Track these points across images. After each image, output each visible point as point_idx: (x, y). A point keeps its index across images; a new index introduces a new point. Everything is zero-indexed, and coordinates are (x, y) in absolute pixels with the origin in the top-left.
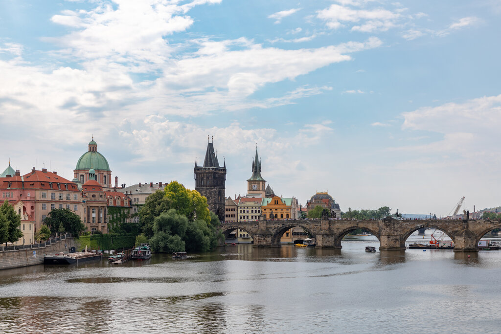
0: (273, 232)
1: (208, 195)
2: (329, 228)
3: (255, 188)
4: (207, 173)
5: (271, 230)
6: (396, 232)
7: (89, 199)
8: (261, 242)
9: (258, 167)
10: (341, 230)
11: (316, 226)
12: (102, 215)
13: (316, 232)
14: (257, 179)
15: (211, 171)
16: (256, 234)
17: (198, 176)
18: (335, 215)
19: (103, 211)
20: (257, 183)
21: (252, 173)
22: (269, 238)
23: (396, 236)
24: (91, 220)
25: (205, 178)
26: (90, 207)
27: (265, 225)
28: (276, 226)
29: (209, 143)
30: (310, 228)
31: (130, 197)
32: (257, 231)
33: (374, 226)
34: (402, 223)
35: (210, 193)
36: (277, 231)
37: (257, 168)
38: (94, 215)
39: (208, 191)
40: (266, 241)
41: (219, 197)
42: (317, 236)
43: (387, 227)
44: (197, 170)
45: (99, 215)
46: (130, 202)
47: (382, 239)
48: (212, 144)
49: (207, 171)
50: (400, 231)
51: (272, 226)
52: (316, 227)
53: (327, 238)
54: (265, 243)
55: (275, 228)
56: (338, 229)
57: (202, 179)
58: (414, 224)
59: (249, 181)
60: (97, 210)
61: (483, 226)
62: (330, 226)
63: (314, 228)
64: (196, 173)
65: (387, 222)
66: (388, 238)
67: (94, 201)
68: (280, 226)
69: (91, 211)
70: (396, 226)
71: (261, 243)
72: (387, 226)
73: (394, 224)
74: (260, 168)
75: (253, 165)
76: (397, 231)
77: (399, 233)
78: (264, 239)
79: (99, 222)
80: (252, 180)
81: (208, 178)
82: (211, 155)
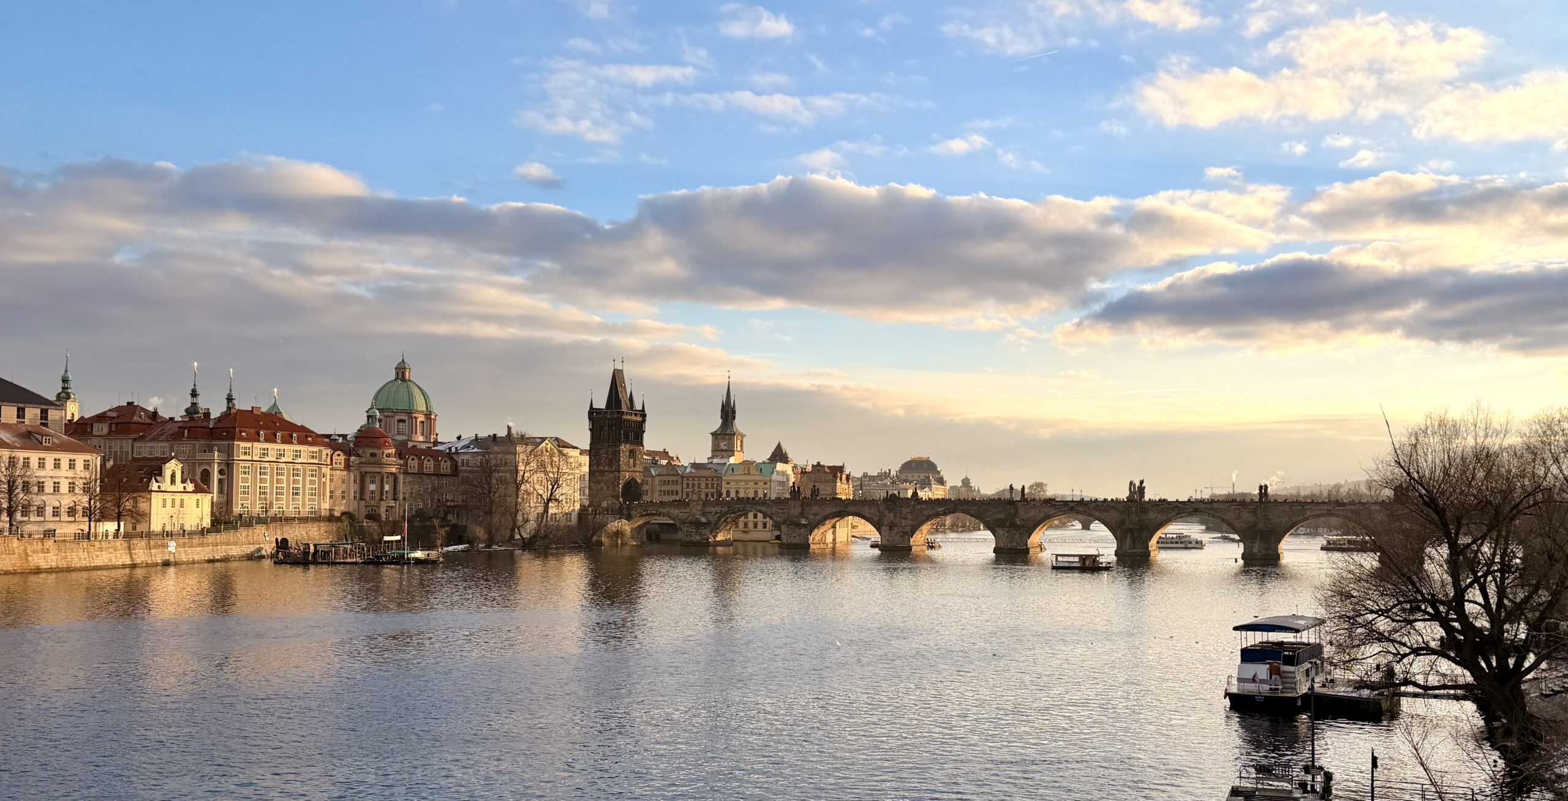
0: (713, 519)
1: (611, 456)
2: (801, 513)
3: (724, 448)
4: (609, 419)
5: (709, 516)
6: (903, 521)
7: (363, 460)
8: (691, 536)
9: (730, 410)
10: (819, 517)
12: (387, 487)
13: (782, 521)
14: (728, 432)
15: (616, 416)
16: (685, 523)
17: (595, 425)
18: (818, 493)
19: (391, 479)
20: (727, 437)
21: (720, 421)
22: (706, 530)
23: (904, 527)
24: (367, 496)
25: (605, 428)
26: (366, 473)
27: (699, 508)
28: (719, 509)
29: (616, 370)
30: (772, 514)
31: (455, 457)
32: (687, 518)
33: (872, 511)
34: (914, 505)
36: (718, 517)
37: (728, 413)
38: (372, 487)
39: (611, 450)
40: (701, 535)
41: (631, 461)
42: (782, 526)
43: (890, 512)
44: (594, 414)
45: (382, 488)
46: (455, 465)
47: (882, 532)
48: (622, 371)
49: (609, 416)
50: (912, 519)
51: (713, 509)
52: (781, 511)
53: (797, 530)
54: (698, 538)
55: (716, 513)
56: (815, 514)
57: (602, 428)
58: (933, 508)
59: (714, 434)
60: (378, 479)
62: (803, 509)
63: (779, 513)
64: (591, 419)
65: (890, 503)
66: (890, 529)
67: (373, 464)
68: (724, 508)
69: (368, 479)
70: (905, 510)
71: (692, 538)
72: (890, 510)
74: (734, 412)
75: (723, 406)
76: (905, 519)
77: (910, 522)
78: (697, 531)
79: (382, 499)
80: (718, 432)
81: (610, 427)
82: (619, 388)
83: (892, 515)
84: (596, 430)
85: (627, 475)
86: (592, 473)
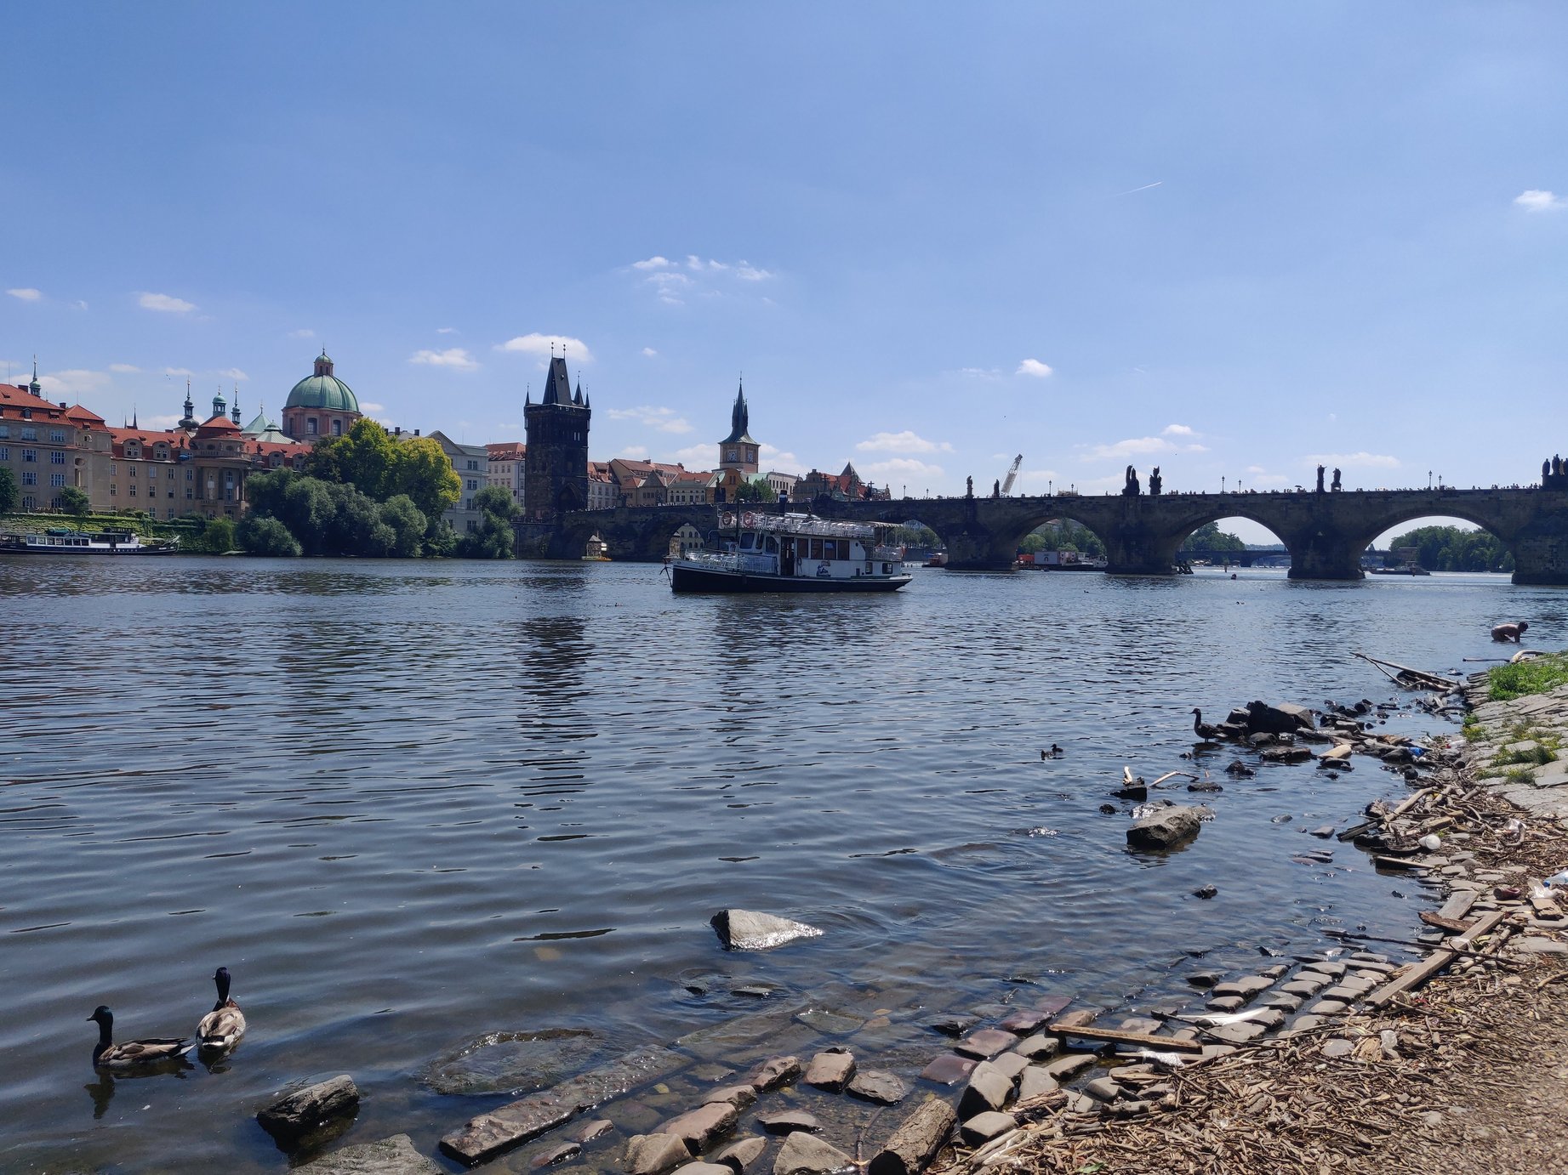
0: (638, 529)
1: (543, 459)
3: (733, 459)
5: (635, 526)
11: (707, 516)
14: (740, 441)
15: (553, 412)
17: (531, 423)
21: (730, 428)
25: (540, 426)
28: (644, 517)
29: (553, 358)
35: (547, 456)
36: (645, 528)
39: (543, 452)
41: (569, 464)
44: (530, 410)
48: (561, 359)
49: (542, 412)
51: (638, 518)
59: (723, 444)
61: (1006, 513)
64: (527, 415)
74: (747, 416)
78: (619, 544)
80: (728, 441)
81: (543, 425)
82: (557, 380)
84: (532, 428)
85: (563, 480)
86: (527, 479)
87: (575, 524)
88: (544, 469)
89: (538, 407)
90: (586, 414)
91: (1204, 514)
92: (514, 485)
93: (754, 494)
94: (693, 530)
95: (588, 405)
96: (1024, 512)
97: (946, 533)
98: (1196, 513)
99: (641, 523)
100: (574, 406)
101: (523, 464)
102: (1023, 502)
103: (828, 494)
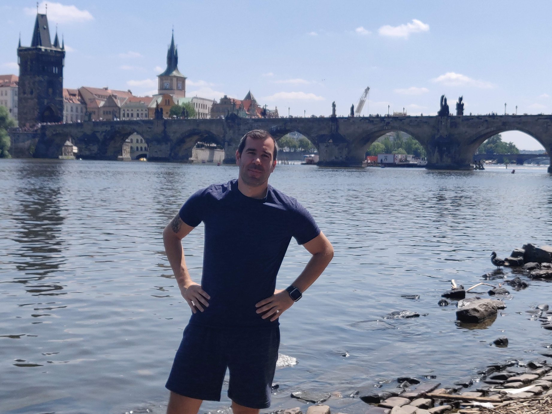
0: (100, 137)
1: (32, 86)
2: (164, 132)
3: (167, 87)
4: (31, 55)
5: (98, 135)
9: (173, 57)
10: (178, 135)
11: (149, 128)
13: (150, 138)
14: (170, 75)
15: (35, 52)
17: (23, 60)
20: (169, 78)
21: (166, 66)
25: (28, 63)
27: (90, 127)
28: (104, 128)
29: (38, 15)
30: (143, 132)
33: (219, 129)
35: (34, 83)
36: (105, 136)
37: (172, 59)
39: (32, 80)
40: (90, 150)
41: (50, 90)
43: (230, 130)
44: (22, 52)
48: (45, 15)
49: (32, 53)
51: (100, 129)
52: (149, 130)
56: (175, 133)
59: (161, 77)
61: (358, 128)
62: (165, 128)
64: (19, 55)
65: (229, 121)
66: (229, 145)
68: (109, 128)
72: (230, 128)
73: (239, 124)
78: (86, 148)
80: (164, 75)
81: (32, 62)
82: (41, 30)
83: (231, 131)
84: (23, 65)
85: (46, 102)
86: (20, 100)
87: (54, 133)
88: (32, 93)
89: (27, 49)
90: (62, 54)
91: (492, 129)
92: (10, 105)
93: (183, 113)
94: (140, 137)
95: (63, 48)
96: (371, 127)
97: (318, 141)
98: (487, 128)
99: (102, 132)
100: (54, 49)
101: (17, 89)
102: (370, 120)
103: (236, 113)
